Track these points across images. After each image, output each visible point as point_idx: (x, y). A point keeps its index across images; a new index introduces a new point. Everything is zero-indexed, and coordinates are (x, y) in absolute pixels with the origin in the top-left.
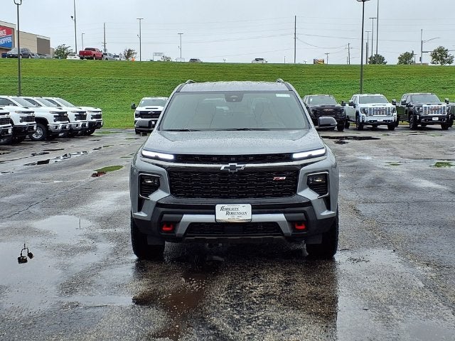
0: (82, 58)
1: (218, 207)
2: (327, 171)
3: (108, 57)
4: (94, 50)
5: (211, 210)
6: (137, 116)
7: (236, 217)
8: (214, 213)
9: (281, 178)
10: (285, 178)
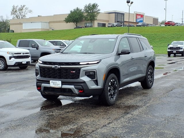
0: (166, 25)
1: (51, 81)
2: (95, 70)
3: (178, 24)
4: (171, 22)
5: (48, 82)
6: (168, 49)
7: (56, 86)
8: (49, 84)
9: (74, 72)
10: (75, 72)
